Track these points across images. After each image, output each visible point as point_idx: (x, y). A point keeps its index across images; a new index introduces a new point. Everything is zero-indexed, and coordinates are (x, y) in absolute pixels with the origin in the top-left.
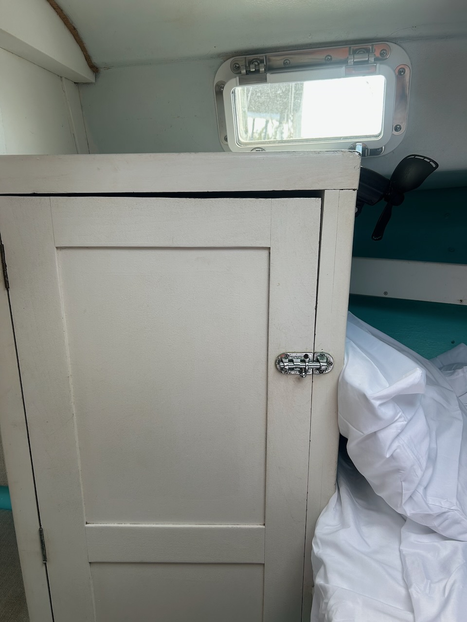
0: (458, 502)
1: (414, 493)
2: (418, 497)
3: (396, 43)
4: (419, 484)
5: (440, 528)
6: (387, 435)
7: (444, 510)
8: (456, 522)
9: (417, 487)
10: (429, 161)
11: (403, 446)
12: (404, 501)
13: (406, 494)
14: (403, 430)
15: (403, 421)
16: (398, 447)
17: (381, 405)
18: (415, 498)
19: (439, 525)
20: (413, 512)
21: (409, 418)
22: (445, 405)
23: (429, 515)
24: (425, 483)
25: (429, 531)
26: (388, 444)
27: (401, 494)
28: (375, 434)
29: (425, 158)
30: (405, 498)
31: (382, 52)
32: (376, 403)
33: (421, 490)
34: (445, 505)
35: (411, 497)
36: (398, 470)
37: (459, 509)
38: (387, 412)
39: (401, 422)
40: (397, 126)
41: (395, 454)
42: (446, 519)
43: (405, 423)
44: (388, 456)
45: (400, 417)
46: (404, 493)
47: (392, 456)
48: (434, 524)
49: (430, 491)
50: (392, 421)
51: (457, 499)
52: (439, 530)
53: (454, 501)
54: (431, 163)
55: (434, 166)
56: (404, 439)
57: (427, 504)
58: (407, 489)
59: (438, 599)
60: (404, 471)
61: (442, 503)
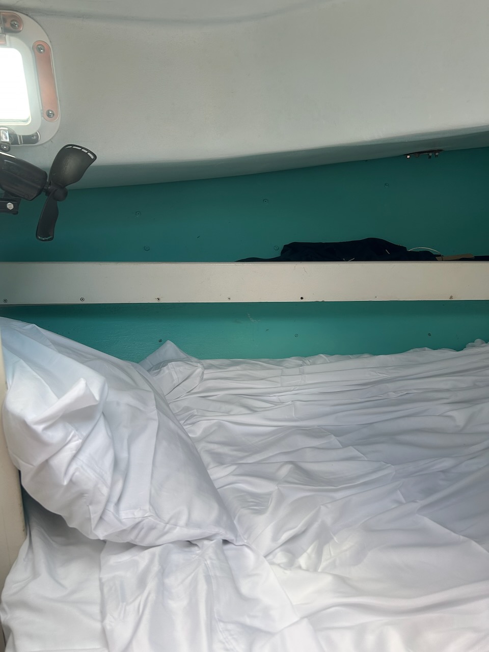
0: (151, 508)
1: (104, 512)
2: (110, 515)
3: (27, 15)
4: (108, 501)
5: (137, 540)
6: (61, 460)
7: (137, 521)
8: (152, 528)
9: (106, 505)
10: (86, 152)
11: (82, 467)
12: (93, 526)
13: (95, 517)
14: (79, 450)
15: (77, 440)
16: (77, 469)
17: (46, 429)
18: (106, 518)
19: (136, 537)
20: (106, 534)
21: (85, 434)
22: (141, 408)
23: (124, 531)
24: (115, 499)
25: (129, 546)
26: (63, 469)
27: (89, 519)
28: (46, 463)
29: (82, 148)
30: (94, 522)
31: (13, 23)
32: (39, 428)
33: (111, 508)
34: (138, 514)
35: (101, 518)
36: (81, 495)
37: (152, 514)
38: (55, 435)
39: (75, 441)
40: (49, 111)
41: (74, 479)
42: (142, 528)
43: (80, 441)
44: (65, 483)
45: (74, 436)
46: (92, 517)
47: (71, 481)
48: (131, 538)
49: (123, 505)
50: (64, 444)
51: (151, 504)
52: (137, 542)
53: (147, 507)
54: (89, 154)
55: (92, 157)
56: (83, 458)
57: (120, 521)
58: (95, 512)
59: (131, 620)
60: (86, 493)
61: (135, 514)
